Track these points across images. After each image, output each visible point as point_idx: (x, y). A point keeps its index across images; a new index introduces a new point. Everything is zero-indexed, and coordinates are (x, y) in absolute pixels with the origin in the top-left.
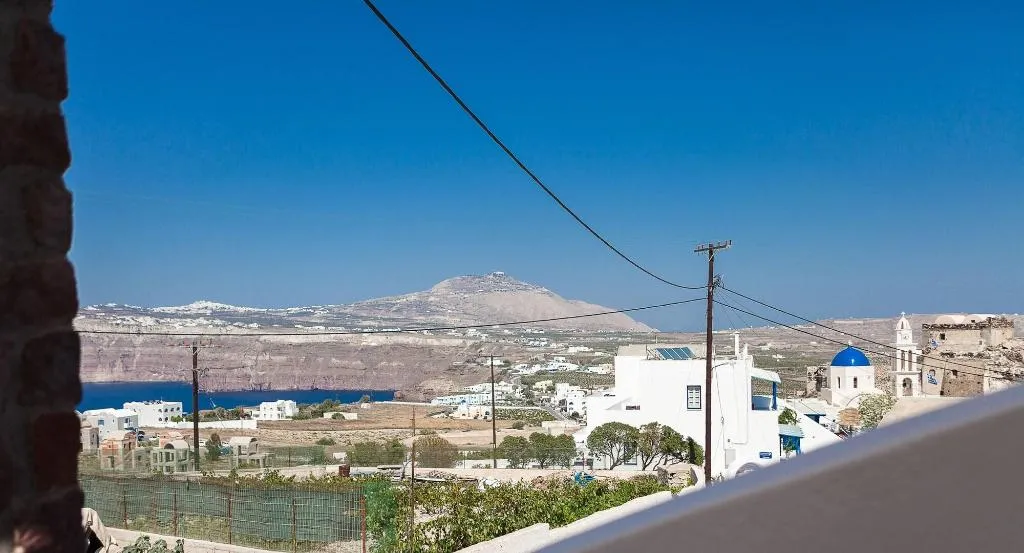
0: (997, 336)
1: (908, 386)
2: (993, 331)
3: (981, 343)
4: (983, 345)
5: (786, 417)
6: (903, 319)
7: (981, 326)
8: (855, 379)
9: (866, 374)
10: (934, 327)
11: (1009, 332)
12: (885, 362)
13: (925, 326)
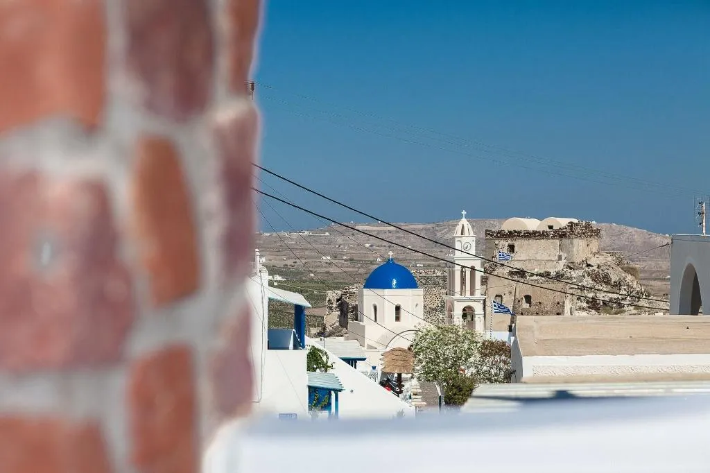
0: (581, 248)
1: (469, 318)
2: (576, 241)
3: (560, 258)
4: (563, 262)
5: (315, 361)
6: (464, 221)
7: (561, 234)
8: (398, 308)
9: (412, 299)
10: (501, 235)
11: (595, 244)
12: (436, 284)
13: (489, 233)
